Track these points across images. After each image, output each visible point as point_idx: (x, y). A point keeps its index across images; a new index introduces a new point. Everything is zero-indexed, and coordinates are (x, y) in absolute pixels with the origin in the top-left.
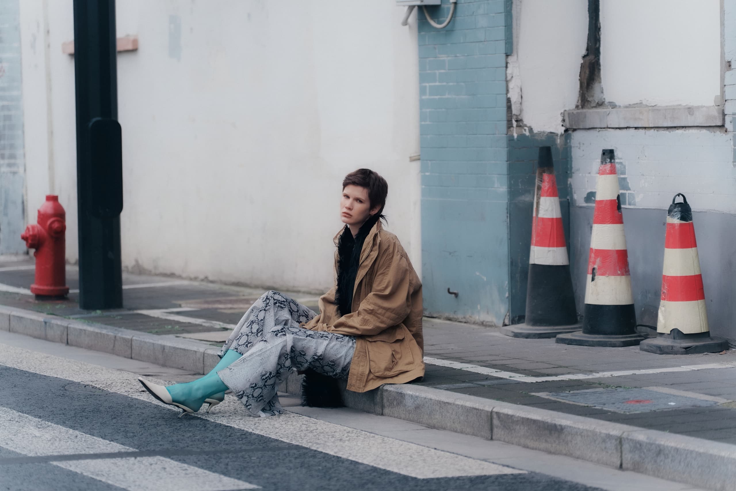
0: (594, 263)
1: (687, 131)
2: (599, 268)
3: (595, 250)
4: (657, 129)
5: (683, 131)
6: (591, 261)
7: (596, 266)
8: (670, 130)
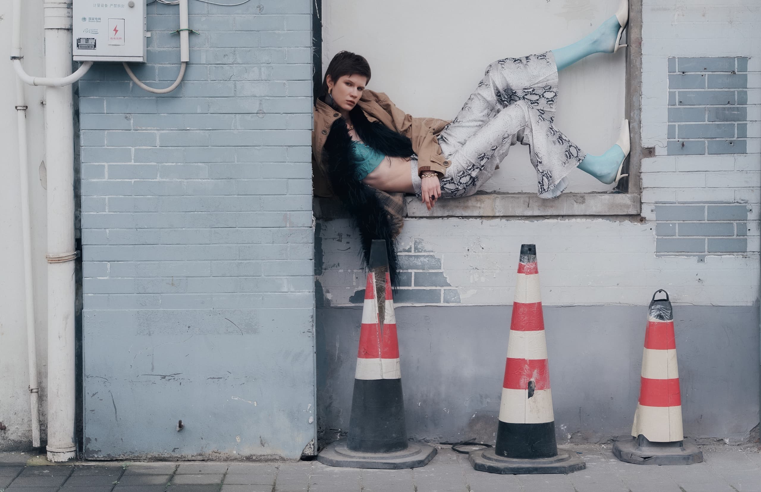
0: (530, 376)
1: (567, 220)
2: (537, 381)
3: (529, 360)
4: (507, 218)
5: (559, 220)
6: (525, 374)
7: (532, 380)
8: (531, 219)
